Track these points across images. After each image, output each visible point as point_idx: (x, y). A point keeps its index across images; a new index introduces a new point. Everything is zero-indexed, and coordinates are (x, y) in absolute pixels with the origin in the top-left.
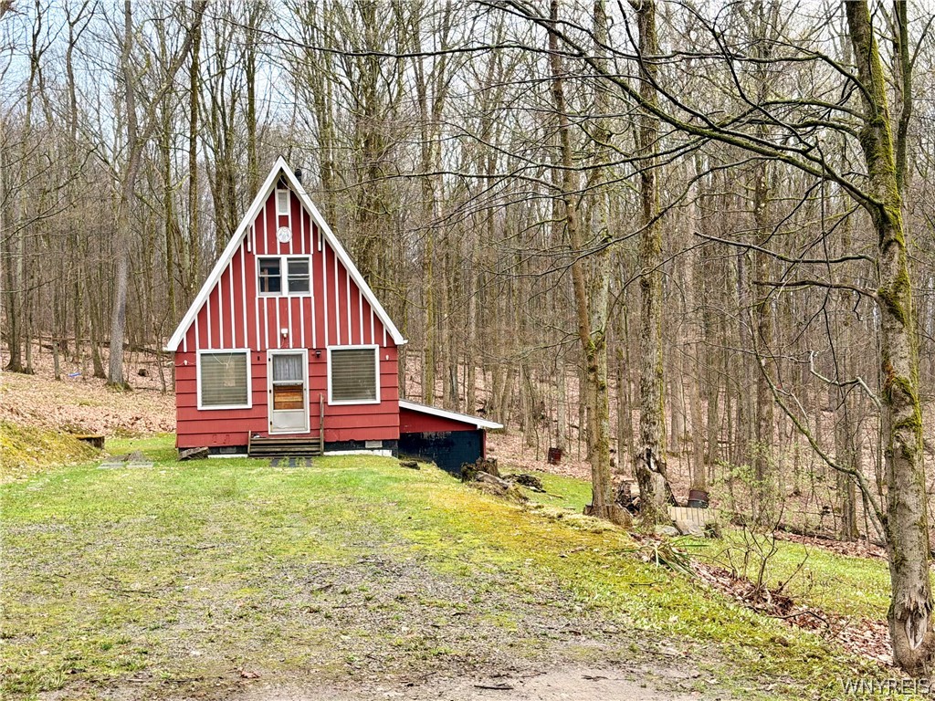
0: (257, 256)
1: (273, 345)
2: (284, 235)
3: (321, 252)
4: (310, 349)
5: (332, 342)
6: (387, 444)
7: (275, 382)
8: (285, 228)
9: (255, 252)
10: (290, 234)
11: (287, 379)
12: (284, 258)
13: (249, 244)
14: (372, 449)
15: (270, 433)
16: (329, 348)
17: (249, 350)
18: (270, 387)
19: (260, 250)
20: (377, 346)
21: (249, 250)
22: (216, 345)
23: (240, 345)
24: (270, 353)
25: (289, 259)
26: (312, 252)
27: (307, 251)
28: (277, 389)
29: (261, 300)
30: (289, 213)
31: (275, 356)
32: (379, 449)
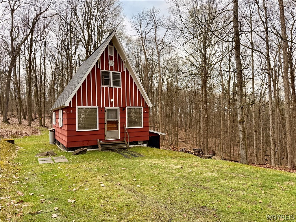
0: (101, 70)
1: (107, 106)
2: (111, 63)
3: (125, 71)
4: (121, 108)
5: (128, 105)
6: (145, 142)
7: (108, 120)
8: (112, 61)
9: (100, 69)
10: (114, 63)
11: (111, 119)
12: (111, 72)
13: (98, 65)
14: (140, 144)
15: (105, 140)
16: (127, 107)
17: (98, 107)
18: (105, 122)
19: (102, 68)
20: (143, 107)
21: (98, 67)
22: (85, 104)
23: (94, 105)
24: (106, 109)
25: (113, 73)
26: (121, 71)
27: (120, 71)
28: (108, 123)
29: (103, 88)
30: (113, 55)
31: (107, 110)
32: (142, 144)
